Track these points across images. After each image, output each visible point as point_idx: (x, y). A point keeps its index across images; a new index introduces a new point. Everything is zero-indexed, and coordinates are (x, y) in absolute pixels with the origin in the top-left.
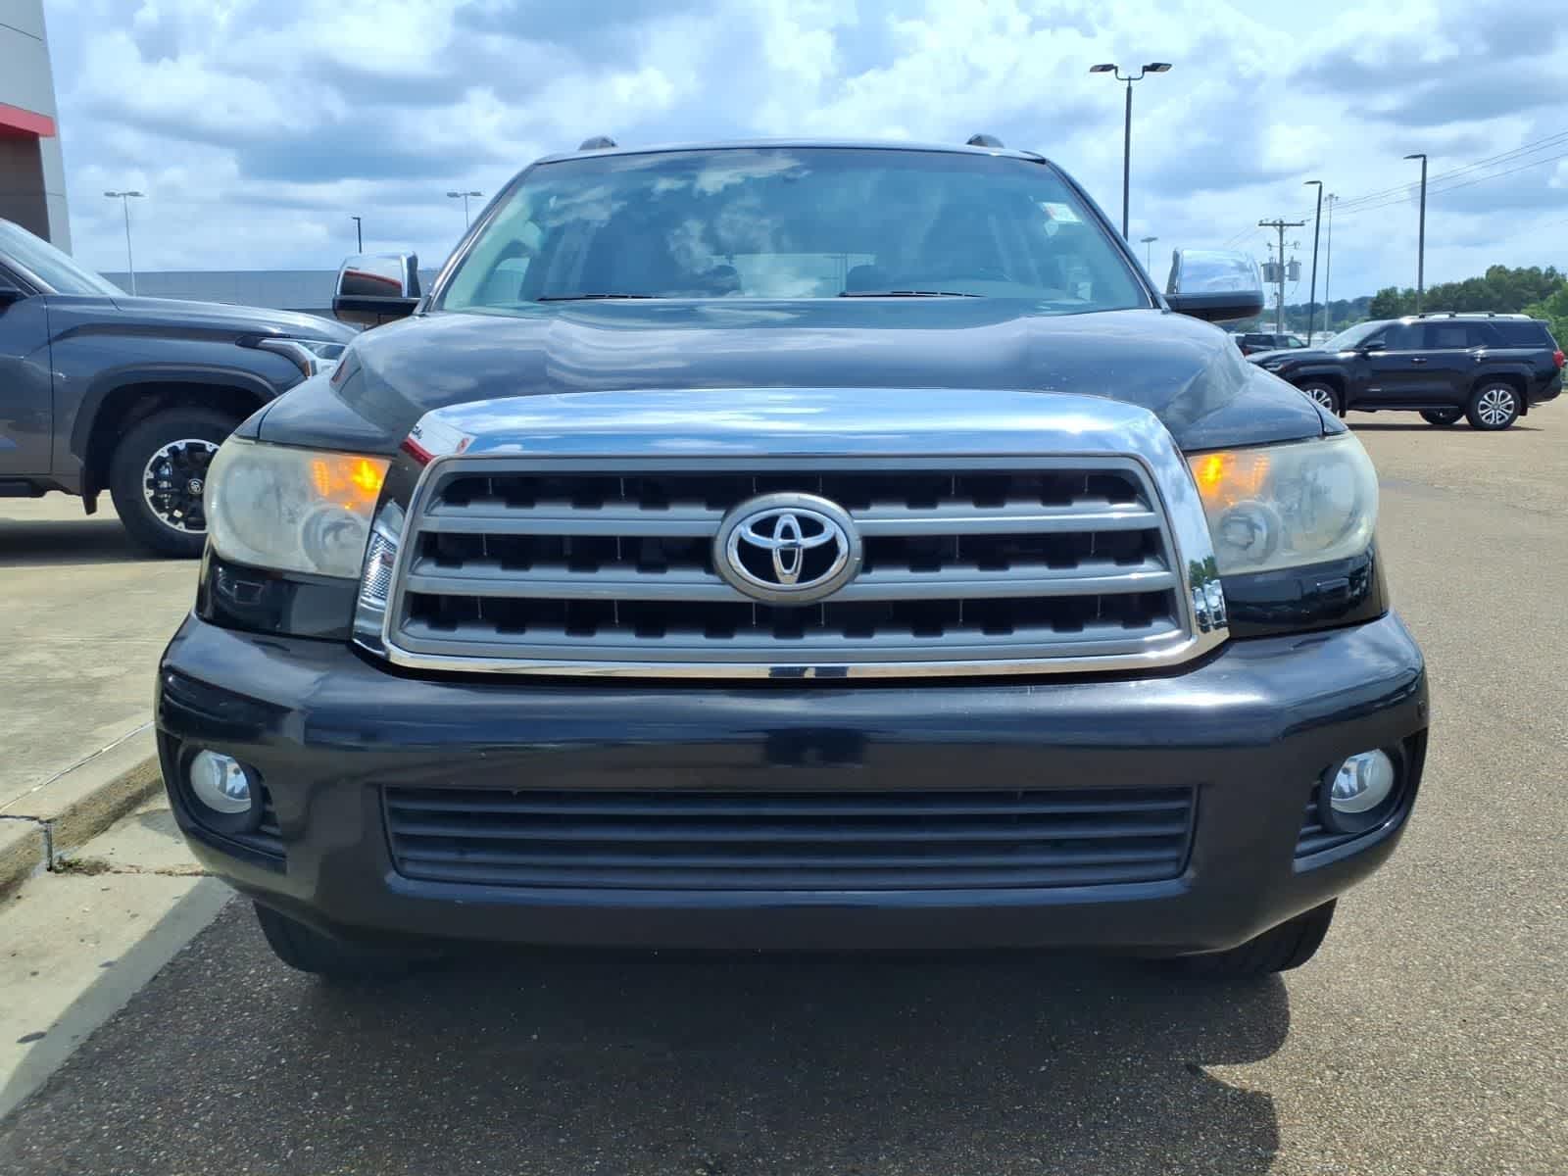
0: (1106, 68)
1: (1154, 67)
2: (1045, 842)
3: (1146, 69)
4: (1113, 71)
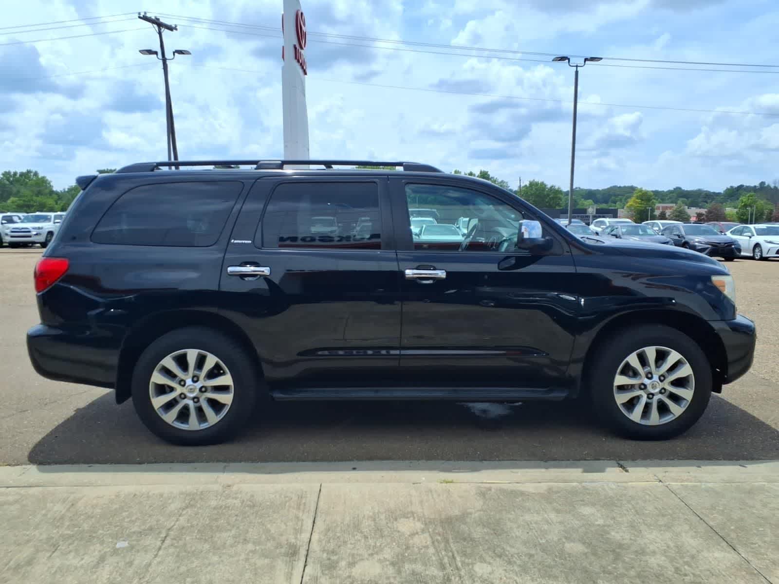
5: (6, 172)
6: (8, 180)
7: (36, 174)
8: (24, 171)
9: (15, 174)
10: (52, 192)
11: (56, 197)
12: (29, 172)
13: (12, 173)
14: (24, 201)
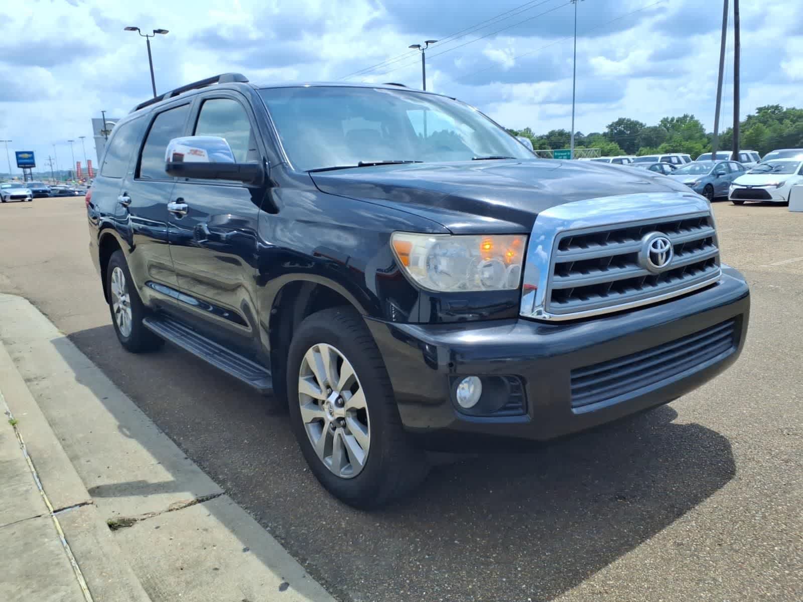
0: (134, 29)
1: (160, 31)
2: (714, 333)
3: (155, 32)
4: (138, 31)
5: (664, 119)
6: (665, 126)
7: (692, 117)
8: (681, 116)
9: (672, 120)
10: (703, 136)
11: (706, 140)
12: (685, 117)
13: (669, 120)
14: (672, 146)
